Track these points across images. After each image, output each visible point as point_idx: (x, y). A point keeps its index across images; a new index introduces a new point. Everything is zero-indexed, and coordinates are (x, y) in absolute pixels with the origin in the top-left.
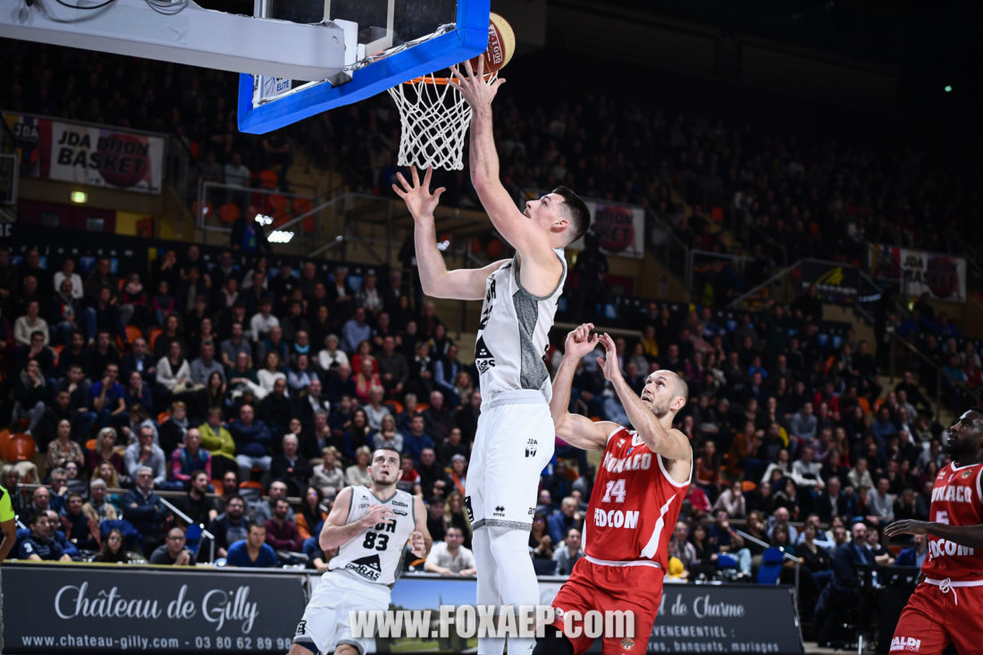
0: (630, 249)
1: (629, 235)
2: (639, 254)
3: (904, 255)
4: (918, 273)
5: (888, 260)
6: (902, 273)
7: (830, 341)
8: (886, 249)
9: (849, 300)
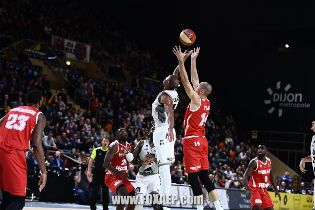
3: (66, 41)
4: (71, 49)
5: (59, 43)
6: (65, 49)
7: (33, 73)
8: (59, 38)
9: (42, 58)
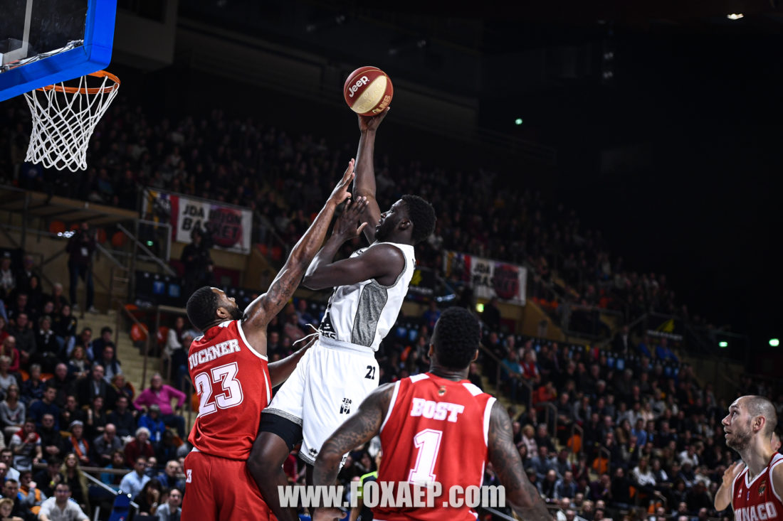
0: (238, 245)
1: (237, 234)
2: (246, 250)
3: (474, 262)
4: (486, 279)
5: (461, 266)
6: (472, 278)
7: (407, 334)
8: (459, 256)
